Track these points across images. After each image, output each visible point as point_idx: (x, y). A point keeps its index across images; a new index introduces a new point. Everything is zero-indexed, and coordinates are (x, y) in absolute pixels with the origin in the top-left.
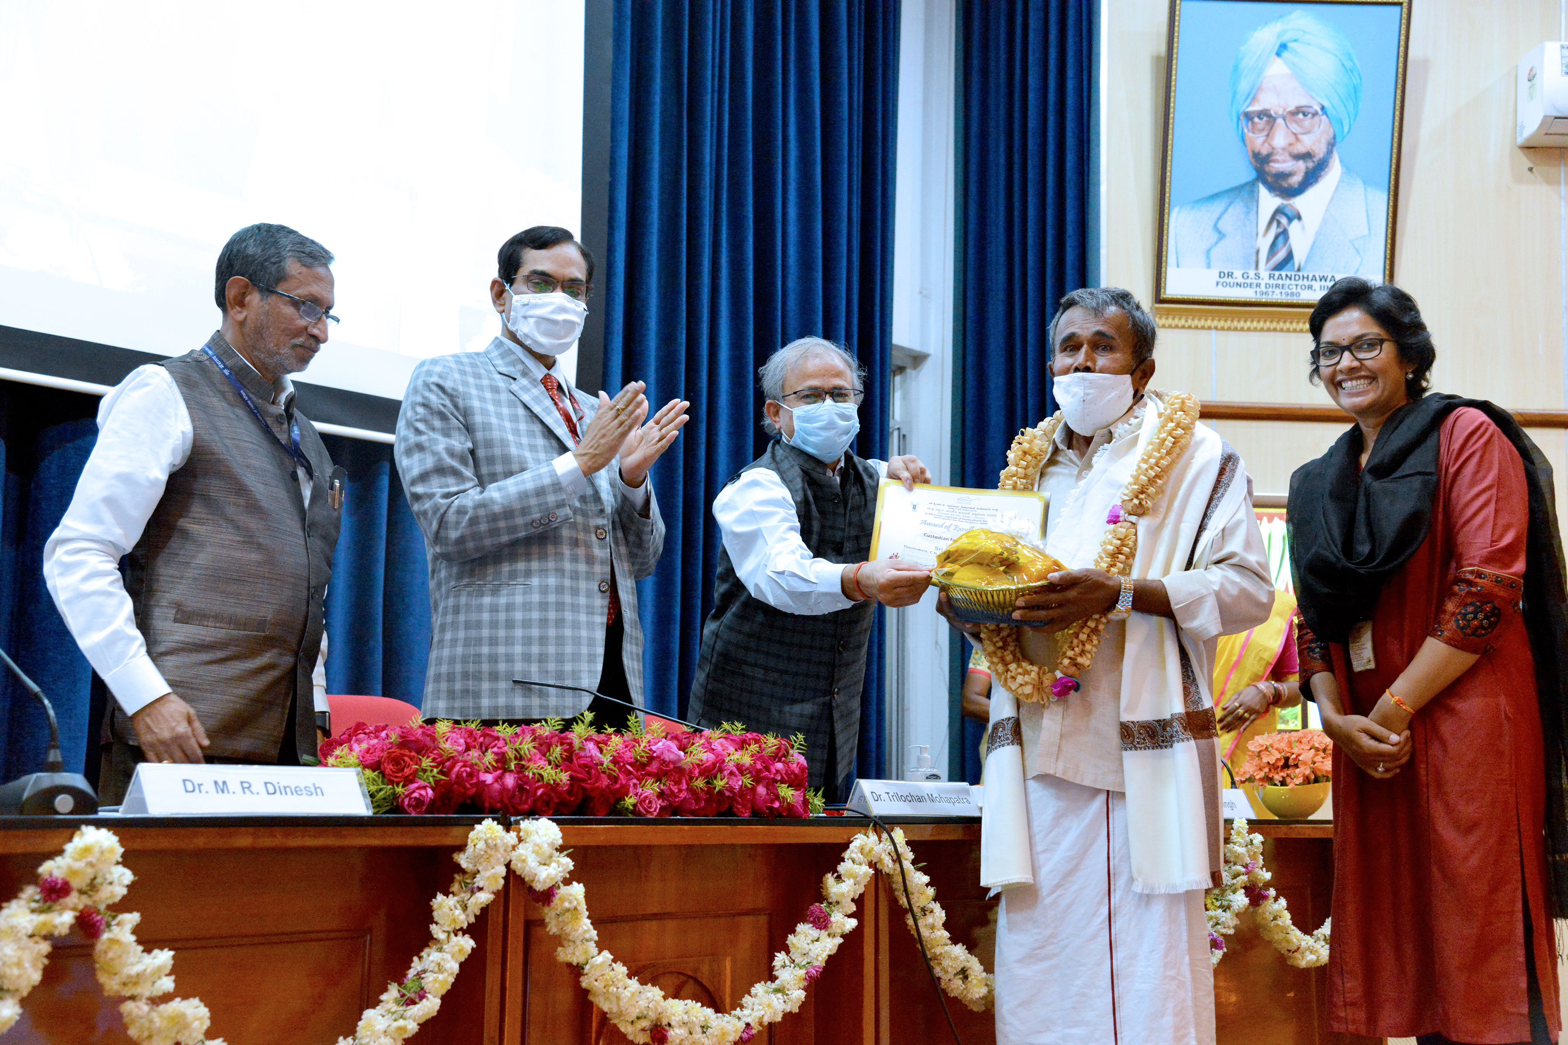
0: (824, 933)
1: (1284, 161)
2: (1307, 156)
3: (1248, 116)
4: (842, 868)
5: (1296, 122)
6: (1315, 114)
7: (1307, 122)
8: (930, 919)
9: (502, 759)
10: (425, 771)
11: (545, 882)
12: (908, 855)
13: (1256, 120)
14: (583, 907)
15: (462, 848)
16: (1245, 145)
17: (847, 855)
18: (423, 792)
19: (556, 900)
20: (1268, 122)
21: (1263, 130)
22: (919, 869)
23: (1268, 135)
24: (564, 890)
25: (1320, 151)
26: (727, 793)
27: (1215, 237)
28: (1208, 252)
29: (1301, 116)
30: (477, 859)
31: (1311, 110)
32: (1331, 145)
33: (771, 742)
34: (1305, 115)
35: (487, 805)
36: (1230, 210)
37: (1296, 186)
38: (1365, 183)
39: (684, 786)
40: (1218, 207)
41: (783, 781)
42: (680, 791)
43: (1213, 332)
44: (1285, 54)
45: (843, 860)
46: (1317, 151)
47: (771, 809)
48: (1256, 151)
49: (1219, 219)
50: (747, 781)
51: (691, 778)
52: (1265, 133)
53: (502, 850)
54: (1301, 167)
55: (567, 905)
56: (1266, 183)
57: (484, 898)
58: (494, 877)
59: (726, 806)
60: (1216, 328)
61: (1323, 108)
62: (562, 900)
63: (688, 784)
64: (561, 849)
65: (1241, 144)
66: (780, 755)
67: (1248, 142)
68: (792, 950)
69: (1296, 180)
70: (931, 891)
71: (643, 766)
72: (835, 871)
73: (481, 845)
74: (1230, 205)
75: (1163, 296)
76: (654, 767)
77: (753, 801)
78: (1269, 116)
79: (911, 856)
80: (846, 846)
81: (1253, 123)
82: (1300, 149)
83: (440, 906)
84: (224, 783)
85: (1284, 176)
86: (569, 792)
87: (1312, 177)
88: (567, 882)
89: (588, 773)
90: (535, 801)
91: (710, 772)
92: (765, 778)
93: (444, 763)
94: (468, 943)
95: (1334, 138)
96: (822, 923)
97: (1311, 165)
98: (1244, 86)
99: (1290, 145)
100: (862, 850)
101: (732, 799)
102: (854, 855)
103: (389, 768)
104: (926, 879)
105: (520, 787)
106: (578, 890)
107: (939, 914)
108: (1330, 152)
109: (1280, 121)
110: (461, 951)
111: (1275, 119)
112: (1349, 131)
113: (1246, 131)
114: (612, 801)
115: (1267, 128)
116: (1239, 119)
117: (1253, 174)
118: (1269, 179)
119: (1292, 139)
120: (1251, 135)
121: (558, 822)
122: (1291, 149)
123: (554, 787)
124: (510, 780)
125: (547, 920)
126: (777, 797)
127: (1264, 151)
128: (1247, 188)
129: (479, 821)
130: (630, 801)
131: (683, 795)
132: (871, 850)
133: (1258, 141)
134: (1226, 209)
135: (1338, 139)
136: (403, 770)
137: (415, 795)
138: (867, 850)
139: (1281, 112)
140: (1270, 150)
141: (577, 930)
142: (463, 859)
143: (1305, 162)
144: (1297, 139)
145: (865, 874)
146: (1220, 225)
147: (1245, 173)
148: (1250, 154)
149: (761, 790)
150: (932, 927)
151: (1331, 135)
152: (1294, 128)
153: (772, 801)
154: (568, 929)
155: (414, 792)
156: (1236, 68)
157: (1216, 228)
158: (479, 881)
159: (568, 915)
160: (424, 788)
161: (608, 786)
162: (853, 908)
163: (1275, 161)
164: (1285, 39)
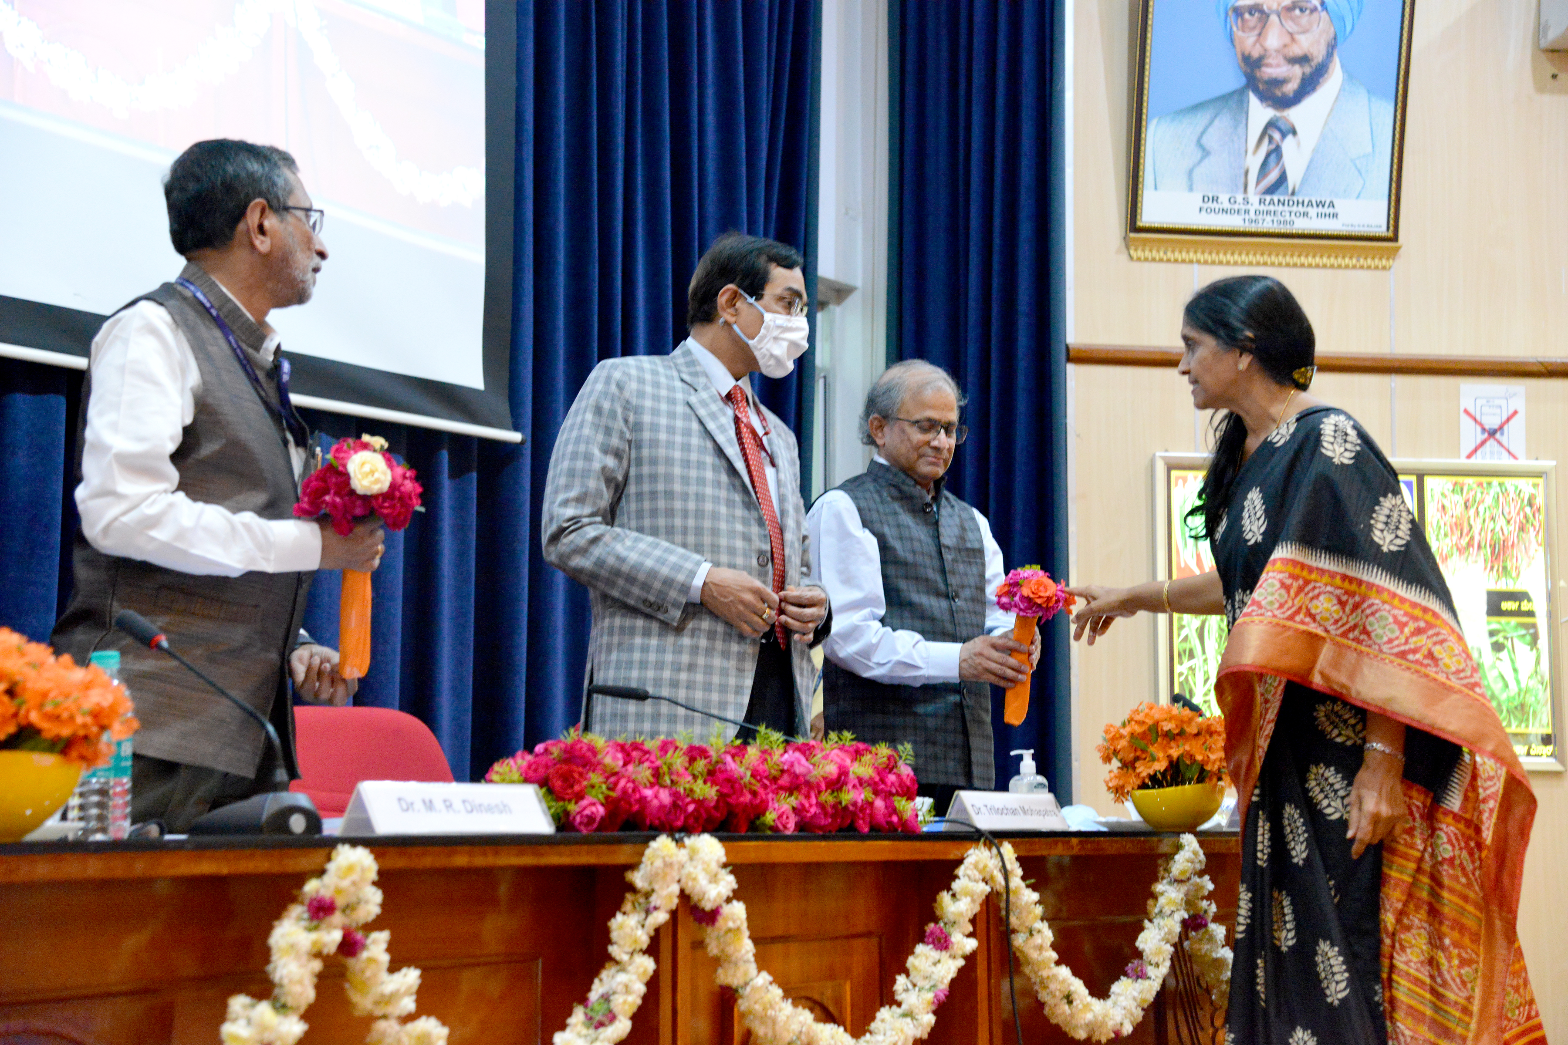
0: (944, 955)
1: (1278, 66)
2: (1303, 61)
3: (1238, 12)
4: (956, 885)
5: (1292, 19)
6: (1314, 10)
7: (1304, 19)
8: (1038, 940)
9: (657, 776)
10: (593, 787)
11: (715, 900)
12: (1017, 871)
13: (1247, 16)
14: (744, 926)
15: (633, 866)
16: (1234, 47)
17: (961, 871)
18: (593, 809)
19: (720, 922)
20: (1259, 19)
21: (1254, 30)
22: (1029, 886)
23: (1260, 36)
24: (726, 909)
25: (1318, 54)
26: (851, 808)
27: (1199, 154)
28: (1190, 173)
29: (1297, 12)
30: (652, 878)
31: (1309, 5)
32: (1332, 47)
33: (883, 750)
34: (1302, 10)
35: (648, 822)
36: (1217, 123)
37: (1291, 96)
38: (1369, 93)
39: (814, 801)
40: (1202, 119)
41: (898, 794)
42: (811, 805)
45: (956, 877)
46: (1315, 54)
47: (890, 823)
48: (1246, 54)
49: (1203, 133)
50: (866, 794)
51: (820, 792)
52: (1257, 33)
53: (676, 867)
54: (1296, 73)
55: (731, 924)
56: (1257, 91)
57: (661, 917)
58: (670, 896)
59: (849, 821)
62: (726, 920)
63: (817, 798)
64: (725, 866)
65: (1229, 45)
66: (890, 766)
67: (1237, 43)
68: (913, 973)
69: (1290, 89)
70: (1039, 910)
71: (775, 779)
72: (949, 889)
73: (658, 863)
74: (1215, 117)
76: (785, 780)
77: (872, 815)
78: (1262, 11)
79: (1019, 872)
80: (960, 862)
81: (1243, 20)
82: (1296, 51)
83: (621, 927)
84: (431, 801)
85: (1277, 83)
86: (716, 807)
87: (1309, 84)
88: (728, 900)
89: (732, 787)
91: (836, 785)
92: (882, 791)
93: (609, 779)
94: (648, 964)
95: (1335, 38)
96: (942, 943)
97: (1308, 71)
99: (1285, 46)
100: (976, 866)
101: (854, 814)
102: (969, 872)
103: (558, 783)
104: (1035, 896)
105: (674, 804)
106: (738, 909)
107: (1046, 934)
108: (1329, 56)
109: (1274, 18)
110: (644, 971)
111: (1268, 16)
112: (1352, 30)
113: (1233, 29)
114: (752, 816)
115: (1259, 26)
116: (1227, 15)
117: (1243, 81)
118: (1261, 86)
119: (1287, 40)
120: (1240, 33)
121: (720, 839)
122: (1286, 51)
123: (700, 803)
124: (665, 797)
125: (707, 941)
126: (894, 811)
127: (1256, 53)
128: (1236, 97)
129: (654, 838)
130: (770, 817)
131: (813, 810)
132: (985, 866)
133: (1249, 43)
134: (1211, 123)
135: (1340, 40)
136: (572, 786)
137: (587, 812)
138: (981, 866)
139: (1275, 6)
140: (1262, 53)
141: (740, 951)
142: (638, 878)
143: (1302, 66)
144: (1293, 40)
145: (982, 892)
146: (1205, 140)
149: (879, 804)
150: (1040, 948)
151: (1332, 35)
152: (1290, 26)
153: (890, 816)
154: (730, 950)
155: (584, 809)
157: (1199, 143)
158: (654, 900)
159: (730, 935)
160: (594, 804)
161: (749, 801)
162: (970, 928)
163: (1267, 67)
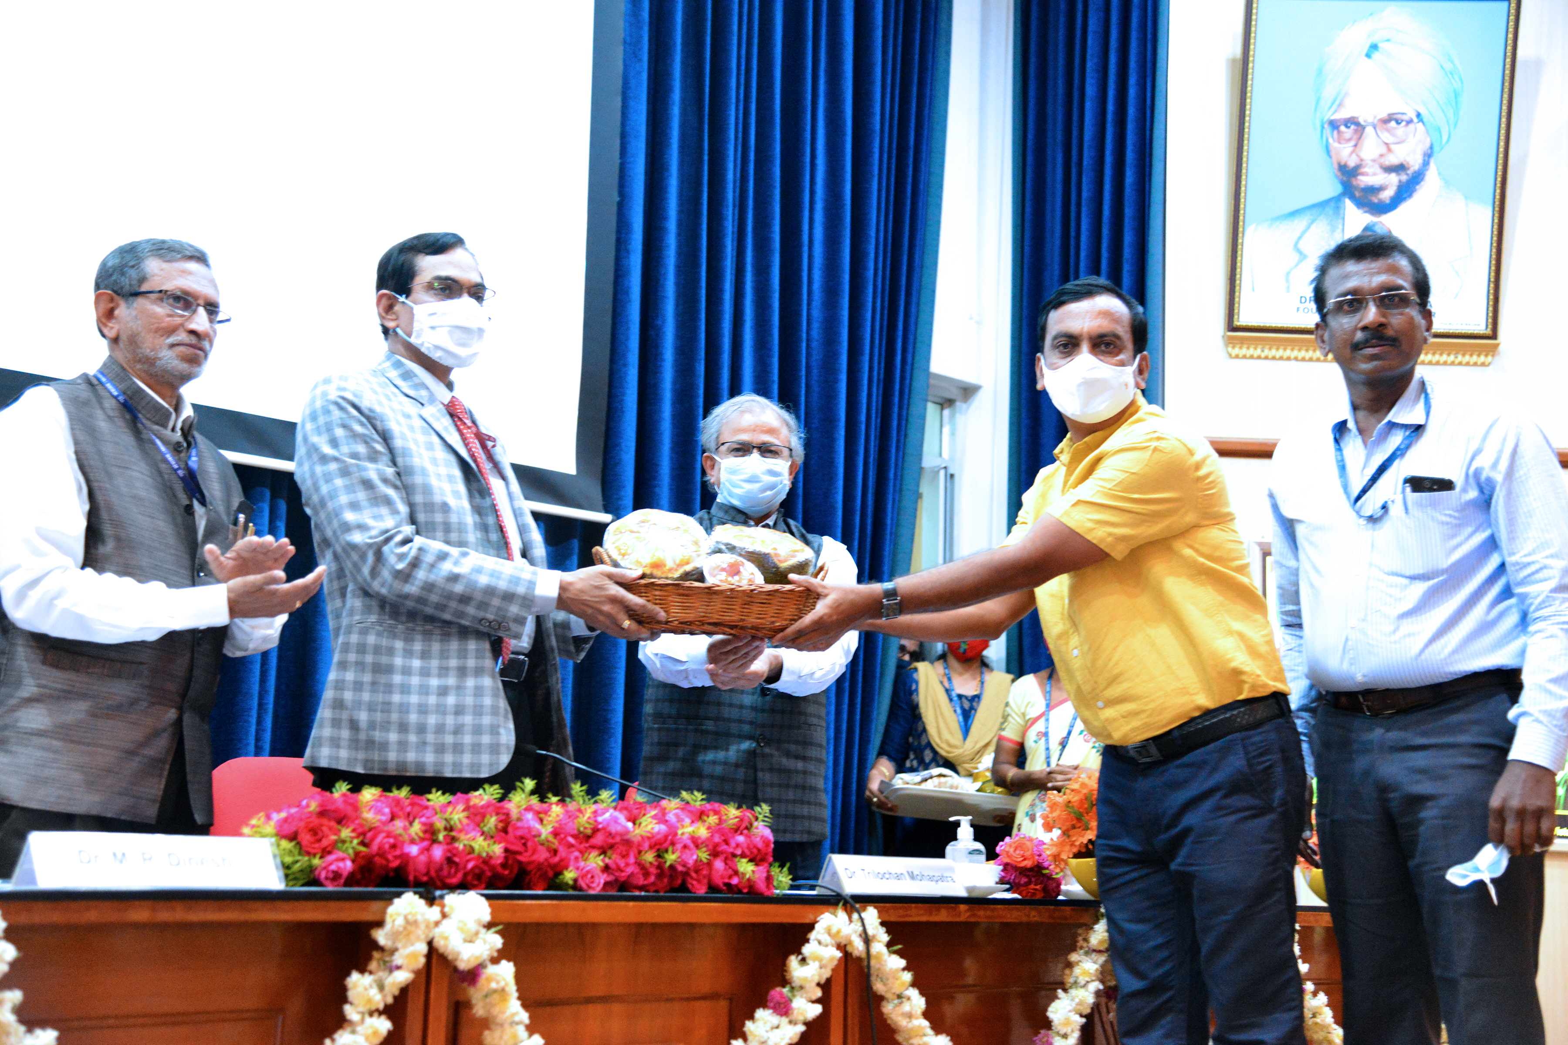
0: (784, 1020)
1: (1374, 174)
2: (1399, 168)
3: (1334, 125)
4: (807, 949)
5: (1388, 130)
6: (1410, 122)
7: (1401, 130)
8: (906, 1007)
9: (430, 832)
10: (344, 842)
11: (469, 960)
12: (882, 936)
13: (1343, 128)
14: (512, 988)
15: (380, 924)
16: (1330, 157)
17: (813, 936)
18: (341, 864)
19: (482, 981)
20: (1356, 131)
21: (1350, 140)
22: (895, 952)
23: (1355, 146)
24: (491, 970)
25: (1415, 162)
26: (680, 868)
27: (1296, 257)
28: (1288, 274)
29: (1393, 124)
30: (395, 935)
31: (1405, 118)
32: (1428, 155)
33: (732, 812)
34: (1398, 123)
35: (411, 878)
36: (1313, 227)
37: (1388, 201)
38: (1466, 198)
39: (632, 860)
40: (1299, 224)
41: (743, 856)
42: (627, 865)
43: (1293, 362)
44: (1376, 55)
45: (808, 941)
46: (1411, 163)
47: (728, 885)
48: (1343, 163)
49: (1300, 238)
50: (703, 855)
51: (640, 852)
52: (1352, 143)
53: (422, 926)
54: (1393, 181)
55: (493, 985)
56: (1353, 198)
57: (402, 977)
58: (414, 955)
59: (679, 882)
60: (1296, 359)
61: (1418, 115)
62: (489, 980)
63: (636, 858)
64: (489, 926)
65: (1325, 155)
66: (743, 827)
67: (1333, 153)
68: (750, 1038)
69: (1387, 195)
70: (908, 977)
71: (588, 838)
72: (799, 952)
73: (400, 921)
74: (1312, 223)
75: (1236, 323)
76: (599, 839)
77: (709, 877)
78: (1357, 124)
79: (885, 938)
80: (811, 927)
81: (1339, 132)
82: (1393, 160)
83: (355, 986)
84: (124, 855)
85: (1374, 190)
86: (504, 865)
87: (1405, 192)
88: (495, 961)
89: (525, 844)
90: (466, 875)
91: (660, 845)
92: (722, 853)
93: (365, 835)
94: (384, 1025)
95: (1431, 148)
96: (783, 1009)
97: (1404, 178)
98: (1328, 92)
99: (1382, 156)
100: (829, 931)
101: (686, 874)
102: (820, 937)
103: (306, 838)
104: (903, 963)
105: (449, 860)
106: (506, 971)
107: (917, 1002)
108: (1426, 164)
109: (1369, 130)
110: (375, 1033)
111: (1364, 128)
112: (1448, 141)
113: (1331, 140)
114: (551, 873)
115: (1355, 137)
116: (1323, 127)
117: (1338, 189)
118: (1357, 194)
119: (1383, 150)
120: (1336, 145)
121: (488, 897)
122: (1382, 160)
123: (487, 861)
124: (438, 853)
125: (474, 1001)
126: (736, 872)
127: (1352, 163)
128: (1332, 204)
129: (399, 895)
130: (569, 875)
131: (630, 870)
132: (839, 932)
133: (1345, 153)
134: (1308, 227)
135: (1436, 149)
136: (320, 840)
137: (333, 867)
138: (834, 930)
139: (1370, 120)
140: (1358, 162)
141: (504, 1013)
142: (381, 937)
143: (1398, 174)
144: (1389, 150)
145: (832, 958)
146: (1301, 245)
147: (1331, 188)
148: (1336, 166)
149: (719, 864)
150: (910, 1016)
151: (1428, 145)
152: (1386, 137)
153: (730, 877)
154: (495, 1011)
155: (331, 864)
156: (1320, 72)
157: (1296, 248)
158: (398, 959)
159: (496, 997)
160: (343, 859)
161: (546, 860)
162: (819, 993)
163: (1363, 174)
164: (1375, 39)
